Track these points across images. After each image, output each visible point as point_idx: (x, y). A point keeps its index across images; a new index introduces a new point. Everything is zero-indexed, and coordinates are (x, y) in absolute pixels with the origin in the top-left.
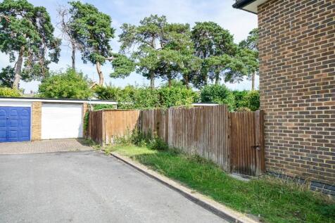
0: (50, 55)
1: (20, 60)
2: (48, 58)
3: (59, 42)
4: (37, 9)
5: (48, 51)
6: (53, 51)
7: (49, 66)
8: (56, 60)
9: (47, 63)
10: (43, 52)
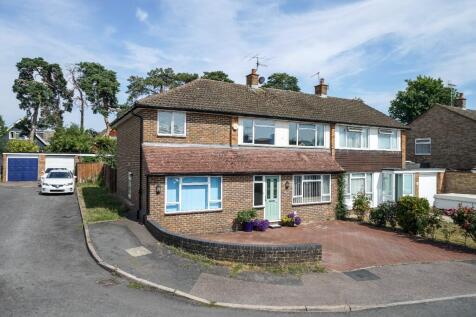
0: (64, 105)
1: (36, 113)
2: (62, 108)
3: (72, 94)
4: (51, 66)
5: (62, 101)
6: (66, 101)
7: (63, 115)
8: (69, 110)
9: (61, 112)
10: (58, 102)
